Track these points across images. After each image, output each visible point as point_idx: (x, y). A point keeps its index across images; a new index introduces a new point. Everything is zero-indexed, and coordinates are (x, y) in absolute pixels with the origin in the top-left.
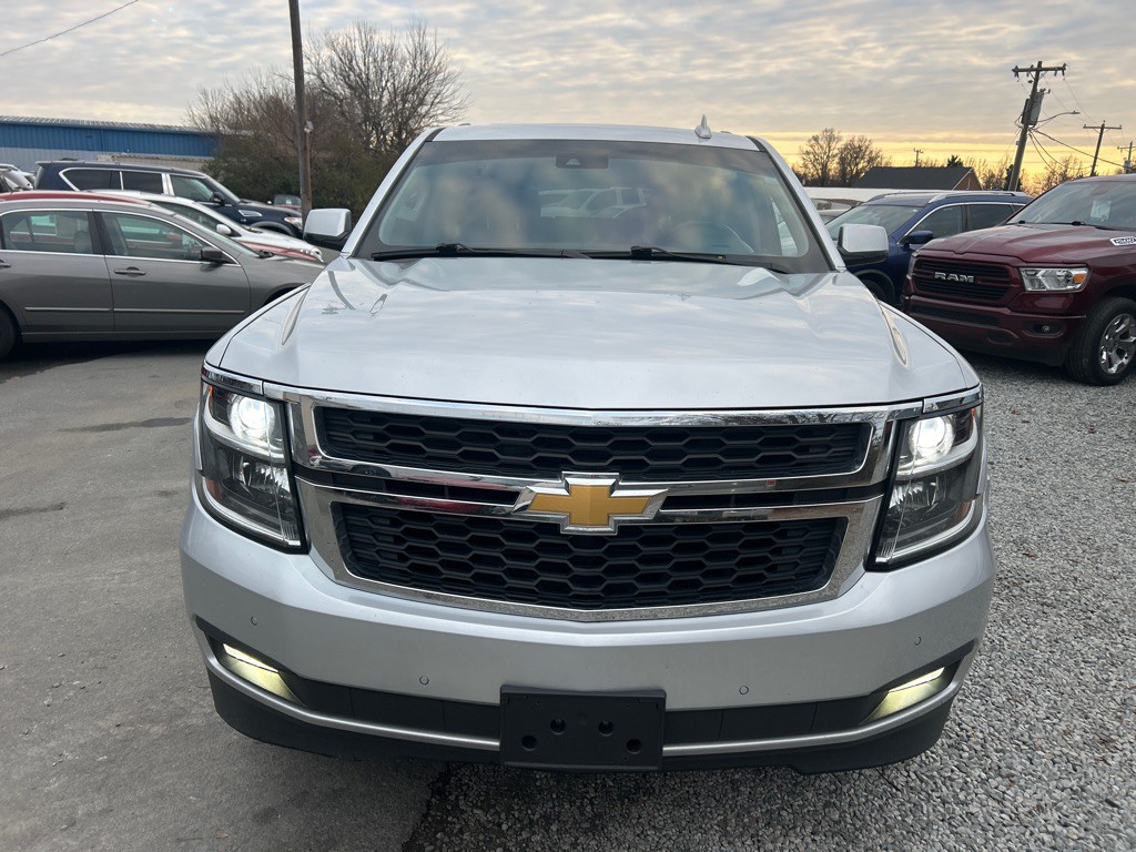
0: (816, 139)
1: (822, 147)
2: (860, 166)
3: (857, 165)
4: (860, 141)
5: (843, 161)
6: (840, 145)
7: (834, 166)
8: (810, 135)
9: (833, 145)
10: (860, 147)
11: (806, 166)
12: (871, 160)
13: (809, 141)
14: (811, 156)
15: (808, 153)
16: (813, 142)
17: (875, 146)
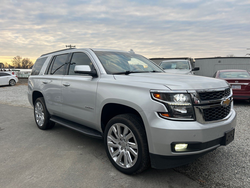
0: (15, 58)
1: (17, 60)
2: (28, 64)
3: (27, 64)
4: (27, 59)
5: (23, 63)
6: (22, 60)
7: (21, 64)
8: (14, 57)
9: (20, 60)
10: (27, 60)
11: (14, 64)
12: (30, 63)
13: (14, 58)
14: (15, 62)
15: (14, 61)
16: (15, 59)
17: (30, 60)
